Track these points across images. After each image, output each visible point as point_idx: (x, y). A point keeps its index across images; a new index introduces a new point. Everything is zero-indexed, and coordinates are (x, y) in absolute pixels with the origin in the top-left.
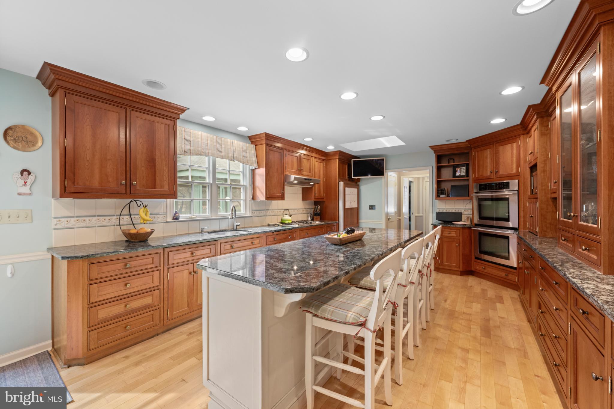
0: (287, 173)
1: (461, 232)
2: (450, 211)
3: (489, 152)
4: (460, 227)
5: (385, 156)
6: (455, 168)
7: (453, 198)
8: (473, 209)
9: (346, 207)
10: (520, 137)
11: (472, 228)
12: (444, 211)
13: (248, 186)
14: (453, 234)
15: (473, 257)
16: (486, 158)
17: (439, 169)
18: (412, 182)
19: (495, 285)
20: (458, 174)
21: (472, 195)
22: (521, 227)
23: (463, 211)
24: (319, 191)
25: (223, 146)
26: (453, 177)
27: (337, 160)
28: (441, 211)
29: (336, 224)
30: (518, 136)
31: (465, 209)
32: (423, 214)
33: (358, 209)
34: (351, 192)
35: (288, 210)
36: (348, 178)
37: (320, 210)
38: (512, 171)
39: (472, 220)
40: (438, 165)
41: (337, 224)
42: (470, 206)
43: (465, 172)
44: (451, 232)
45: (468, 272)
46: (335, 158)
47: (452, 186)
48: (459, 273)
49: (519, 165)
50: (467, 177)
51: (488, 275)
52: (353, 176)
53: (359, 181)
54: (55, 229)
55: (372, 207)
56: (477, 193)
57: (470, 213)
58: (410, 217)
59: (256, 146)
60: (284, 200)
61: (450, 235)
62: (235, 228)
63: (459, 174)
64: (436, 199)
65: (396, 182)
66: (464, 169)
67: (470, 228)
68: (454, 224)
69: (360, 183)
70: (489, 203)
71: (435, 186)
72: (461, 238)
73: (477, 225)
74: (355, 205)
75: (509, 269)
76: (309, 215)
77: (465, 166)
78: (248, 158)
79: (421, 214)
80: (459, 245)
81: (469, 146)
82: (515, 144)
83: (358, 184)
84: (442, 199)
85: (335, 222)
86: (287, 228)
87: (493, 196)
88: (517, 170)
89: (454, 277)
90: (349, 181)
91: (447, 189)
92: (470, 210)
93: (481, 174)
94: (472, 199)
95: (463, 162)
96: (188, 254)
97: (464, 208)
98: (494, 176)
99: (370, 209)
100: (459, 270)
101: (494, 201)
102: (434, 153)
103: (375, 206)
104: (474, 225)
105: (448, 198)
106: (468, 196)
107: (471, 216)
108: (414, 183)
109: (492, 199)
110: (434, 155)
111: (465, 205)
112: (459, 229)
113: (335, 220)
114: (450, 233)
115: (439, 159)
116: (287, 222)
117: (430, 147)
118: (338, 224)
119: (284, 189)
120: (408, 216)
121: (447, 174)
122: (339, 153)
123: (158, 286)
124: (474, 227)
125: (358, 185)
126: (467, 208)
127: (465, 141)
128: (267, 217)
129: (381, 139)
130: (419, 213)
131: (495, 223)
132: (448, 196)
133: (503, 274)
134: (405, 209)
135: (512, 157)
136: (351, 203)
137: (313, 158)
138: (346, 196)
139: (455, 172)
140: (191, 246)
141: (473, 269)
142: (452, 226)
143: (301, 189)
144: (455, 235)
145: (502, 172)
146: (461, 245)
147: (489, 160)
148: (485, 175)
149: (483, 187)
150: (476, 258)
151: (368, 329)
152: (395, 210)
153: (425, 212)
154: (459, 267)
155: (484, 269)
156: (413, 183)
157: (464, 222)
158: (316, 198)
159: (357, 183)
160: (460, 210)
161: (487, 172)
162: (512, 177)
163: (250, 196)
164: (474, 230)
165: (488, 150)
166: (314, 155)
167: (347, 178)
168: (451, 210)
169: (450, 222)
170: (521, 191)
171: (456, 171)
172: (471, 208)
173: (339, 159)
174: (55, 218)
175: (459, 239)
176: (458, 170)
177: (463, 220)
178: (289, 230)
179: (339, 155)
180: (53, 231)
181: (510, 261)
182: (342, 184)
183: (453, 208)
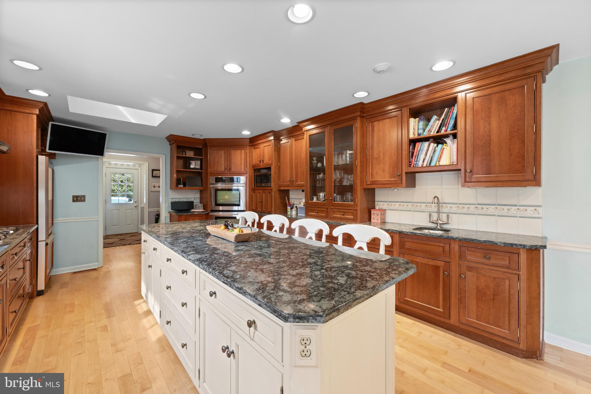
3: (223, 153)
6: (189, 160)
10: (247, 147)
11: (210, 214)
12: (177, 200)
16: (221, 157)
20: (192, 166)
21: (210, 186)
23: (193, 200)
26: (187, 169)
27: (36, 118)
28: (174, 200)
31: (194, 198)
33: (53, 202)
40: (177, 155)
42: (198, 195)
43: (199, 165)
46: (27, 111)
49: (246, 166)
52: (49, 149)
55: (77, 199)
56: (215, 184)
57: (197, 202)
63: (194, 166)
66: (198, 162)
68: (191, 212)
73: (213, 211)
77: (199, 160)
81: (204, 143)
82: (243, 151)
88: (245, 170)
91: (183, 179)
92: (198, 199)
93: (216, 168)
95: (196, 156)
97: (194, 197)
98: (227, 172)
99: (74, 201)
104: (210, 211)
105: (184, 188)
106: (202, 187)
111: (194, 195)
112: (202, 215)
122: (42, 105)
126: (196, 197)
132: (184, 186)
135: (241, 160)
145: (233, 169)
147: (223, 159)
148: (219, 170)
149: (219, 180)
157: (199, 209)
160: (190, 199)
161: (222, 167)
162: (241, 174)
165: (223, 151)
168: (183, 199)
169: (188, 210)
170: (249, 185)
171: (190, 163)
173: (38, 115)
176: (193, 163)
177: (195, 208)
182: (42, 159)
183: (185, 197)
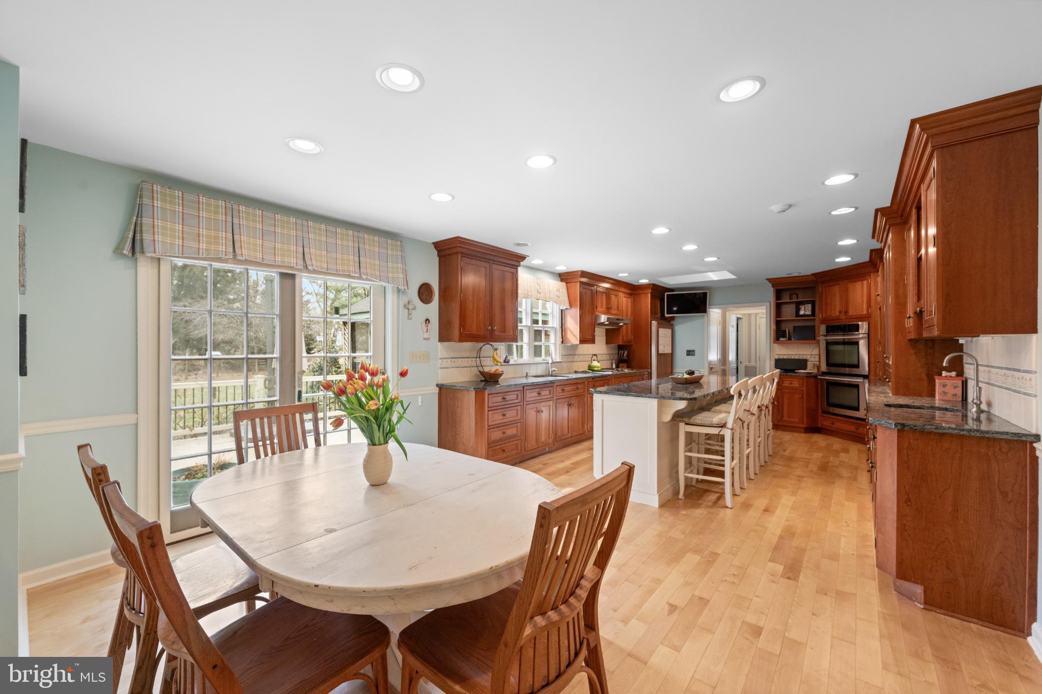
0: (597, 313)
1: (805, 383)
2: (793, 357)
3: (837, 289)
4: (804, 376)
5: (709, 288)
6: (798, 305)
7: (795, 341)
8: (819, 355)
9: (660, 352)
10: (870, 275)
11: (818, 377)
12: (785, 357)
13: (558, 328)
14: (796, 384)
15: (820, 411)
16: (835, 295)
17: (778, 307)
18: (740, 318)
19: (844, 441)
20: (802, 313)
21: (818, 338)
22: (872, 373)
23: (808, 357)
24: (627, 333)
25: (541, 287)
26: (796, 317)
27: (649, 295)
28: (781, 357)
29: (647, 373)
30: (869, 274)
31: (811, 355)
32: (756, 362)
33: (672, 355)
34: (665, 333)
35: (596, 355)
36: (661, 316)
37: (627, 356)
38: (863, 312)
39: (819, 367)
40: (778, 301)
41: (649, 372)
42: (816, 352)
43: (810, 310)
44: (793, 382)
45: (814, 429)
46: (646, 292)
47: (794, 327)
48: (803, 430)
49: (869, 305)
50: (812, 316)
51: (836, 430)
52: (667, 314)
53: (674, 320)
54: (441, 368)
55: (690, 353)
56: (826, 336)
57: (816, 360)
58: (737, 368)
59: (567, 283)
60: (594, 343)
61: (792, 385)
62: (551, 374)
63: (804, 312)
64: (774, 343)
65: (720, 320)
66: (809, 306)
67: (815, 377)
68: (797, 372)
69: (674, 322)
70: (840, 347)
71: (773, 327)
72: (805, 389)
73: (824, 374)
74: (669, 351)
75: (859, 422)
76: (614, 361)
77: (810, 304)
78: (561, 298)
79: (753, 364)
80: (802, 397)
81: (815, 279)
82: (865, 282)
83: (671, 323)
84: (782, 343)
85: (646, 370)
86: (597, 375)
87: (845, 339)
88: (868, 311)
89: (796, 434)
90: (662, 319)
91: (789, 330)
92: (817, 356)
93: (828, 313)
94: (818, 342)
95: (806, 298)
96: (535, 394)
97: (810, 353)
98: (843, 317)
99: (687, 355)
100: (802, 426)
101: (846, 346)
102: (773, 287)
103: (694, 351)
104: (821, 373)
105: (790, 341)
106: (814, 340)
107: (818, 363)
108: (744, 319)
109: (844, 343)
110: (772, 289)
111: (811, 350)
112: (803, 377)
113: (646, 368)
114: (791, 383)
115: (779, 294)
116: (596, 369)
117: (767, 279)
118: (651, 373)
119: (594, 332)
120: (736, 365)
121: (788, 312)
122: (651, 286)
123: (519, 419)
124: (821, 376)
125: (672, 325)
126: (813, 353)
127: (810, 274)
128: (574, 363)
129: (709, 274)
130: (750, 361)
131: (847, 370)
132: (790, 339)
133: (853, 428)
134: (732, 357)
135: (863, 296)
136: (665, 349)
137: (621, 293)
138: (660, 338)
139: (798, 310)
140: (539, 387)
141: (820, 426)
142: (794, 374)
143: (605, 330)
144: (798, 385)
145: (851, 313)
146: (805, 397)
147: (837, 298)
148: (833, 315)
149: (831, 330)
150: (824, 412)
151: (728, 428)
152: (719, 357)
153: (759, 360)
154: (803, 423)
155: (833, 424)
156: (741, 320)
157: (810, 369)
158: (624, 341)
159: (669, 322)
160: (805, 356)
161: (835, 311)
162: (862, 318)
163: (559, 339)
164: (821, 379)
165: (837, 286)
166: (622, 289)
167: (659, 316)
169: (793, 371)
170: (872, 334)
171: (800, 309)
172: (818, 353)
173: (652, 294)
174: (441, 359)
175: (803, 390)
176: (802, 307)
177: (809, 368)
178: (599, 377)
179: (652, 289)
180: (440, 370)
181: (859, 412)
182: (654, 323)
183: (796, 353)
